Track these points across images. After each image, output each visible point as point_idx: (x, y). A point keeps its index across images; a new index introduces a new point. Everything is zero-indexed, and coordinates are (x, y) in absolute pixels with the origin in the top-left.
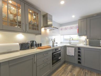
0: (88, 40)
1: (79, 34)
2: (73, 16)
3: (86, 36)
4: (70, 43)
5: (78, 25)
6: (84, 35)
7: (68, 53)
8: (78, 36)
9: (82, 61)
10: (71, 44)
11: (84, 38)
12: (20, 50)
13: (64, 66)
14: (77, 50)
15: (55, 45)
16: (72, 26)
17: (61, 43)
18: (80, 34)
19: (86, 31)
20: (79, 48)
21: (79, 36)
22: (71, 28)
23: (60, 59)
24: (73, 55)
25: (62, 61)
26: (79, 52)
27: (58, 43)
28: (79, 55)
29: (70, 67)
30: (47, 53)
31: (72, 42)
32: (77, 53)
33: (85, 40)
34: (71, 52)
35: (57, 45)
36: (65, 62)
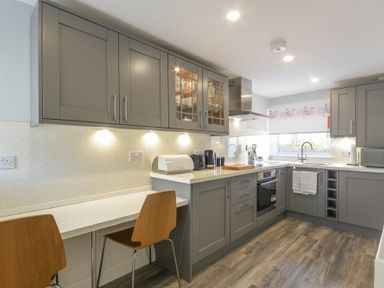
0: (359, 150)
1: (331, 132)
2: (315, 80)
3: (355, 138)
4: (302, 160)
5: (329, 105)
6: (349, 136)
7: (296, 189)
8: (330, 139)
9: (340, 210)
10: (305, 162)
11: (347, 143)
12: (195, 170)
13: (283, 222)
14: (326, 179)
15: (256, 163)
16: (309, 104)
17: (271, 158)
18: (336, 132)
19: (355, 125)
20: (332, 173)
21: (332, 136)
22: (306, 112)
23: (274, 202)
24: (314, 192)
25: (280, 208)
26: (331, 184)
27: (264, 158)
28: (331, 194)
29: (302, 226)
30: (247, 181)
31: (310, 155)
32: (325, 188)
33: (350, 150)
34: (306, 185)
35: (262, 163)
36: (285, 214)
